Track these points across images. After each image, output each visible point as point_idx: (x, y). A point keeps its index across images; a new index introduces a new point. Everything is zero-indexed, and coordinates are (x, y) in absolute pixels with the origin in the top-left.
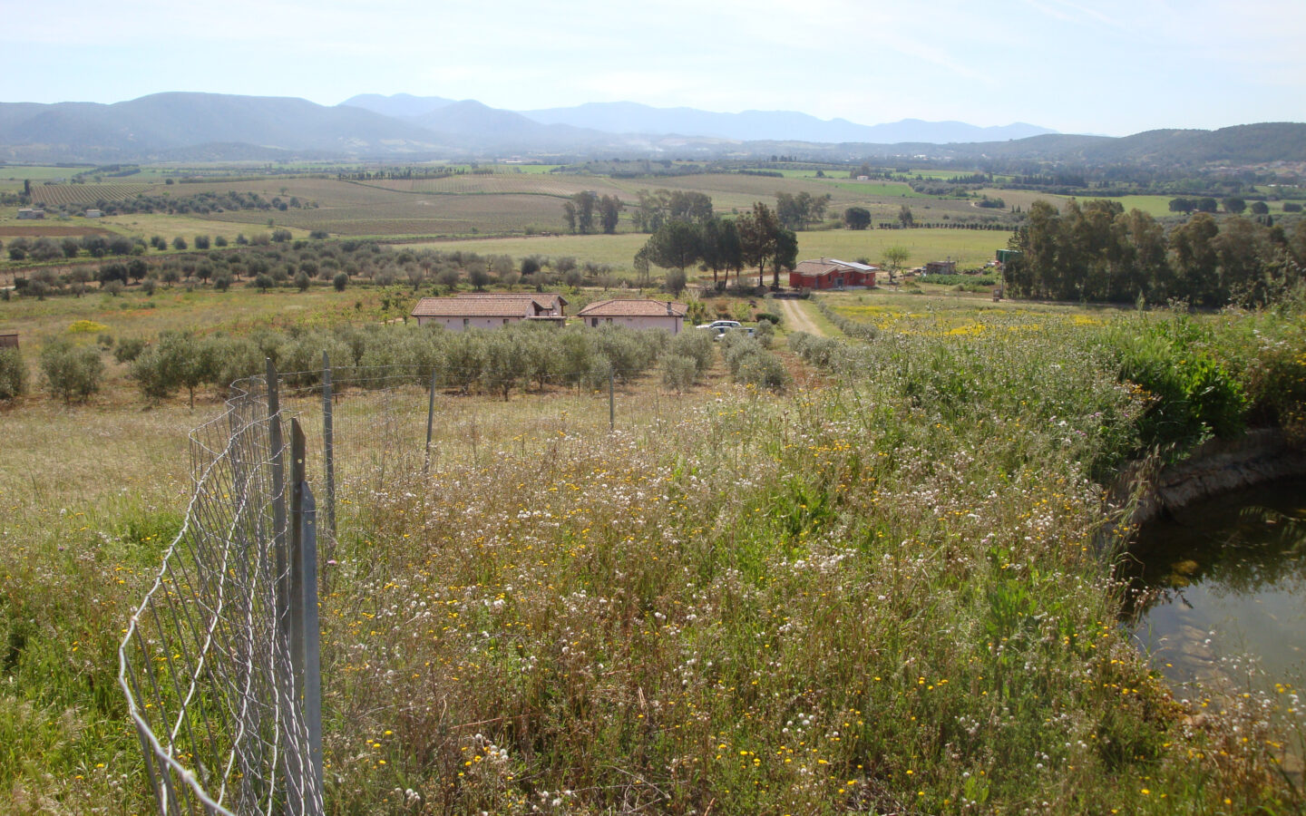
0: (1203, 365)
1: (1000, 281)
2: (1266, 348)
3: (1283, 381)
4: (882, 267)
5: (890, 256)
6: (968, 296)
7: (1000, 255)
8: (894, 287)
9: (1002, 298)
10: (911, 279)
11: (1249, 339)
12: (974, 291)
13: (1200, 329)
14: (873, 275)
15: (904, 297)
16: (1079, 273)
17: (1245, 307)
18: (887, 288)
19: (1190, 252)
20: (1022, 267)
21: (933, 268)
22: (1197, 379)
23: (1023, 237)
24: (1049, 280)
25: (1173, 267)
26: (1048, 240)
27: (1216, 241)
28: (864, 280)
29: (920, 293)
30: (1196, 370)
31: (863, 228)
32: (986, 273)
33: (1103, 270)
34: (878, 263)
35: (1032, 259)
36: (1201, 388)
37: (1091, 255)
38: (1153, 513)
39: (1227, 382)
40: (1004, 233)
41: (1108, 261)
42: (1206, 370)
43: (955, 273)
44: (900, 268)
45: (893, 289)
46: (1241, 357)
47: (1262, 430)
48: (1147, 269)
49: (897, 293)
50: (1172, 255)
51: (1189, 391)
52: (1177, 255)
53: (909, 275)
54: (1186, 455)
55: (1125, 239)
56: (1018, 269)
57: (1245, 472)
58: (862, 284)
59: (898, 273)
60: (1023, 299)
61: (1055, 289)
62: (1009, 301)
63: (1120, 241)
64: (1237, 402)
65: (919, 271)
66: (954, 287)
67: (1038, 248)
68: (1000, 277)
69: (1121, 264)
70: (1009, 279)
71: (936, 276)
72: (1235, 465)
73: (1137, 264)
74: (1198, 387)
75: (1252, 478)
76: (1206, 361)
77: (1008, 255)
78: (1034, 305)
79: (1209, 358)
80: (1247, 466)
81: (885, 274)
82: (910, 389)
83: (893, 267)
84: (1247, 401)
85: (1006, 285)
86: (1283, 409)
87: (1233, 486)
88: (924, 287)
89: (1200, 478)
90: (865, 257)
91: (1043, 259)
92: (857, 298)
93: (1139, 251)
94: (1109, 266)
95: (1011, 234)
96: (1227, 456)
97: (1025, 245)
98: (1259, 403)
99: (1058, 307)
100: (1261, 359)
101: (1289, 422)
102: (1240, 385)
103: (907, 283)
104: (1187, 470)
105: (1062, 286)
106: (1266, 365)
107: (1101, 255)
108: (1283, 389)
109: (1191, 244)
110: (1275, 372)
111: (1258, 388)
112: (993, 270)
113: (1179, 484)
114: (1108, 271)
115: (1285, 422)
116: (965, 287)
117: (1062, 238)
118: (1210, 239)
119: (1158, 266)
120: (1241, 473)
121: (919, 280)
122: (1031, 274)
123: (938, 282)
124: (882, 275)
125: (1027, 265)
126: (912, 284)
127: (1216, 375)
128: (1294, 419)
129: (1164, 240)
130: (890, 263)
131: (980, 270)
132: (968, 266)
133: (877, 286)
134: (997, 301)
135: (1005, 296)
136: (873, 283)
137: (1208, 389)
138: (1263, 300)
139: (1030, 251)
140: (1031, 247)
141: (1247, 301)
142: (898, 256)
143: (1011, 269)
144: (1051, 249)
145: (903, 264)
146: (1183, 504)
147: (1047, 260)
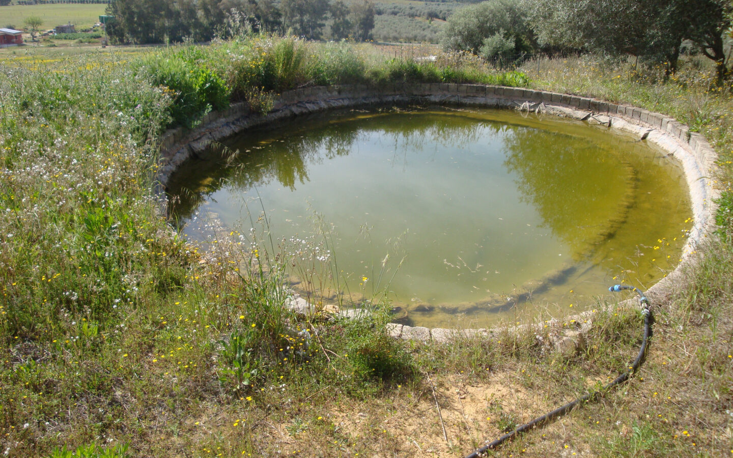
0: (203, 72)
1: (104, 35)
2: (234, 60)
3: (245, 77)
4: (25, 30)
5: (29, 23)
6: (86, 45)
7: (102, 19)
8: (37, 43)
9: (107, 45)
10: (47, 38)
11: (226, 55)
12: (89, 42)
13: (201, 53)
14: (20, 36)
15: (44, 49)
16: (149, 27)
17: (223, 39)
18: (32, 44)
19: (210, 12)
20: (116, 25)
21: (60, 30)
22: (201, 81)
23: (113, 7)
24: (134, 32)
25: (201, 21)
26: (129, 8)
27: (222, 5)
28: (14, 40)
29: (54, 46)
30: (200, 75)
31: (6, 5)
32: (95, 31)
33: (164, 25)
34: (22, 28)
35: (122, 20)
36: (204, 85)
37: (156, 16)
38: (188, 156)
39: (217, 80)
40: (102, 5)
41: (166, 19)
42: (205, 75)
43: (75, 32)
44: (38, 31)
45: (36, 44)
46: (223, 66)
47: (239, 104)
48: (188, 23)
49: (39, 47)
50: (200, 14)
51: (198, 88)
52: (203, 13)
53: (45, 35)
54: (199, 122)
55: (173, 6)
56: (114, 27)
57: (233, 127)
58: (13, 43)
59: (37, 34)
60: (120, 45)
61: (138, 38)
62: (112, 47)
63: (171, 6)
64: (223, 90)
65: (51, 32)
66: (76, 41)
67: (124, 13)
68: (104, 33)
69: (173, 21)
70: (109, 33)
71: (63, 35)
72: (227, 124)
73: (182, 20)
74: (203, 84)
75: (237, 130)
76: (205, 70)
77: (107, 19)
78: (128, 48)
79: (207, 68)
80: (233, 123)
81: (29, 35)
82: (25, 105)
83: (33, 30)
84: (228, 90)
85: (108, 37)
86: (247, 91)
87: (228, 135)
88: (56, 42)
89: (210, 133)
90: (12, 24)
91: (128, 20)
92: (12, 52)
93: (182, 12)
94: (167, 22)
95: (106, 6)
96: (223, 120)
97: (115, 12)
98: (235, 90)
99: (141, 48)
100: (233, 66)
101: (251, 98)
102: (223, 81)
103: (44, 40)
104: (203, 130)
105: (142, 35)
106: (235, 69)
107: (161, 16)
108: (246, 81)
109: (209, 7)
110: (240, 72)
111: (233, 82)
112: (99, 28)
113: (200, 138)
114: (167, 25)
115: (248, 98)
116: (83, 40)
117: (137, 7)
118: (219, 4)
119: (193, 20)
120: (231, 128)
121: (53, 37)
122: (122, 30)
123: (65, 39)
124: (26, 36)
125: (119, 24)
126: (48, 41)
127: (210, 77)
128: (253, 96)
129: (195, 5)
130: (30, 28)
131: (91, 29)
132: (83, 27)
133: (24, 43)
134: (104, 47)
135: (109, 44)
136: (22, 42)
137: (207, 85)
138: (231, 35)
139: (119, 16)
140: (119, 13)
141: (223, 35)
142: (35, 23)
143: (110, 27)
144: (132, 14)
145: (39, 28)
146: (203, 149)
147: (130, 20)
